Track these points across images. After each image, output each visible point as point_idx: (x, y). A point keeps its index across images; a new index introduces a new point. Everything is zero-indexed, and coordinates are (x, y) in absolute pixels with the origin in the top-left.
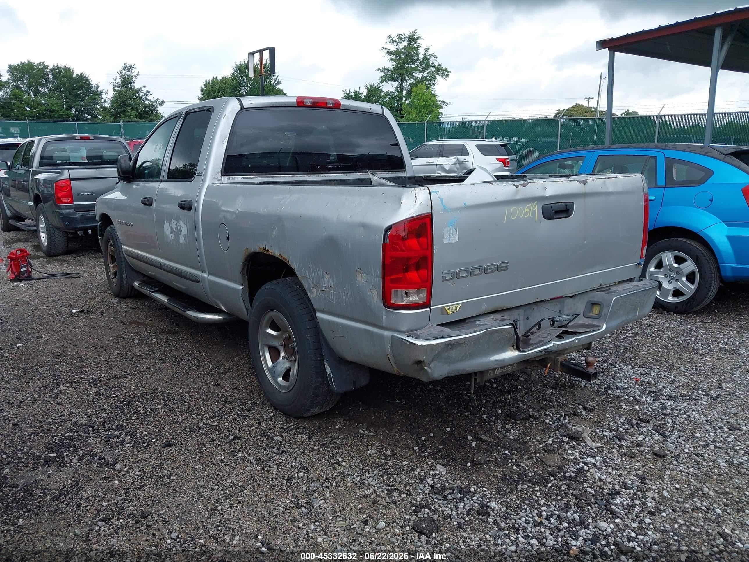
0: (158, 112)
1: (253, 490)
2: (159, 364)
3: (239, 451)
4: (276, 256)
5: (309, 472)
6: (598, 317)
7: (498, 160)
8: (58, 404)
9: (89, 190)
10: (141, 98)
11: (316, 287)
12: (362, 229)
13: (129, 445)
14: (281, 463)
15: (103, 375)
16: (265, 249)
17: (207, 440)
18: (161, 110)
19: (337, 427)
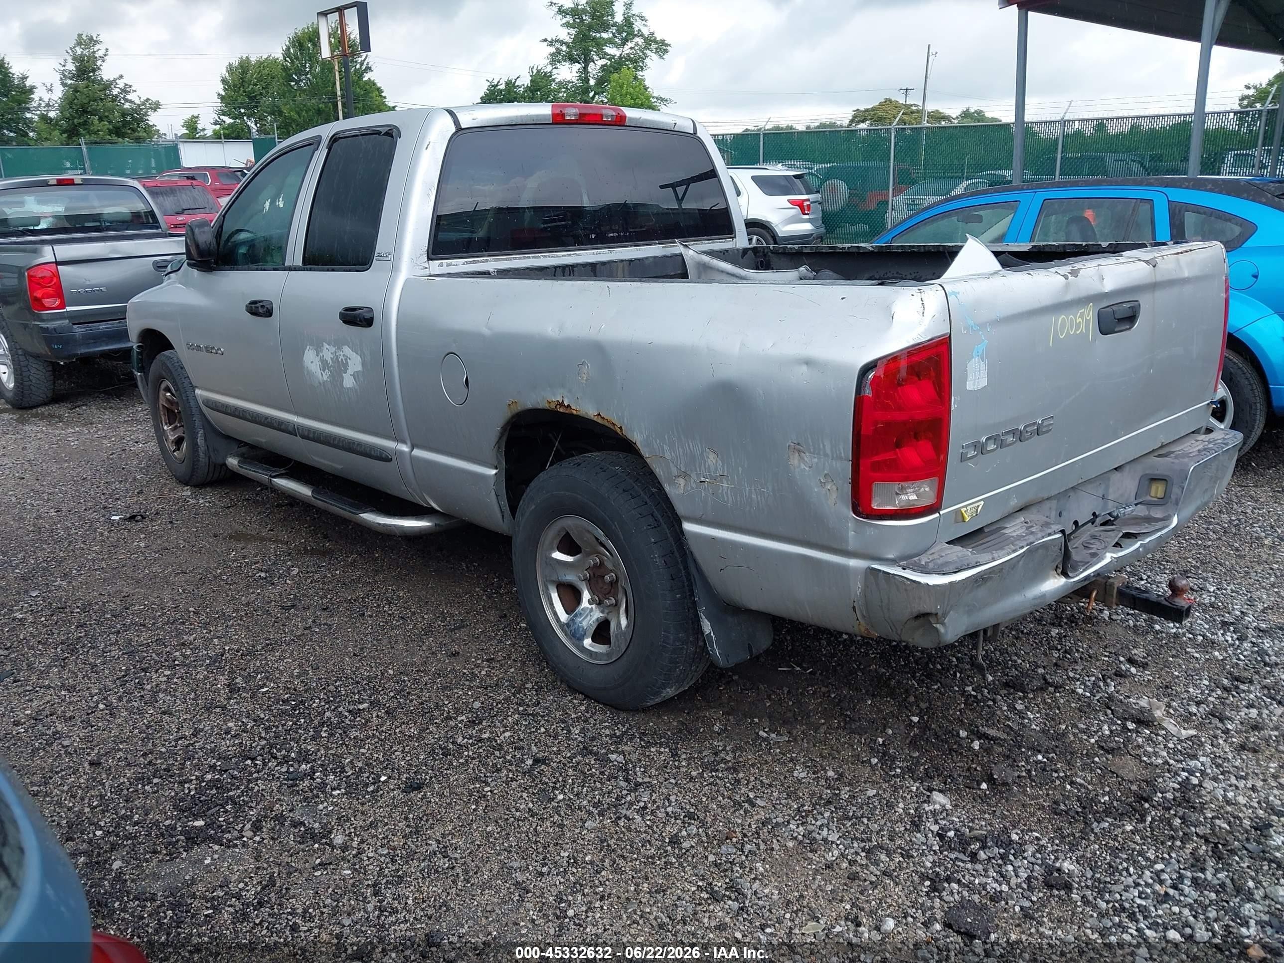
0: (151, 123)
1: (617, 870)
2: (323, 617)
3: (555, 788)
4: (592, 417)
5: (703, 823)
6: (1162, 502)
7: (792, 202)
8: (164, 713)
9: (93, 282)
10: (115, 98)
11: (685, 475)
12: (804, 368)
13: (338, 792)
14: (645, 808)
15: (227, 648)
16: (561, 404)
17: (483, 770)
18: (154, 119)
19: (716, 728)
